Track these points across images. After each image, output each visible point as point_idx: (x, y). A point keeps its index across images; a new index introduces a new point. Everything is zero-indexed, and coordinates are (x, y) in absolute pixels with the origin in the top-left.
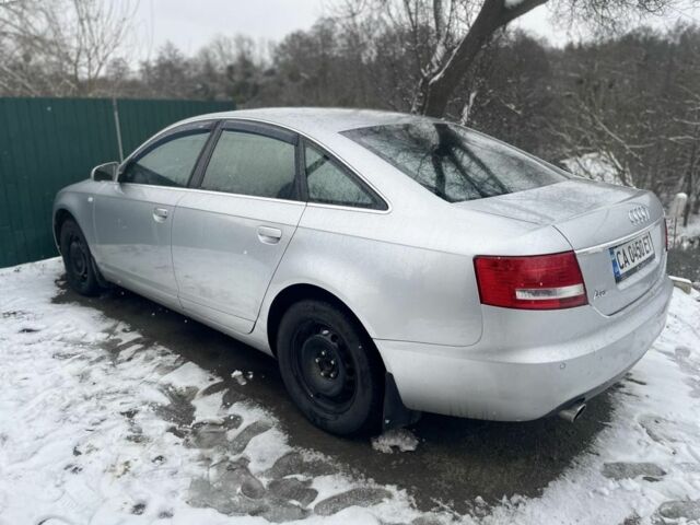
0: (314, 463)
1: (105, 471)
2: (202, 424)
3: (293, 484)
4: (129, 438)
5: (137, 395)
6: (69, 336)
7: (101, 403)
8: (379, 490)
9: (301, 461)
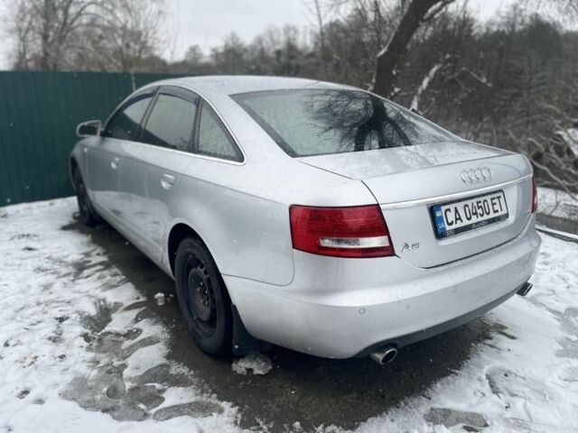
0: (177, 375)
1: (17, 361)
2: (109, 333)
3: (151, 390)
4: (50, 338)
5: (76, 305)
6: (55, 256)
7: (46, 309)
8: (215, 405)
9: (168, 372)
